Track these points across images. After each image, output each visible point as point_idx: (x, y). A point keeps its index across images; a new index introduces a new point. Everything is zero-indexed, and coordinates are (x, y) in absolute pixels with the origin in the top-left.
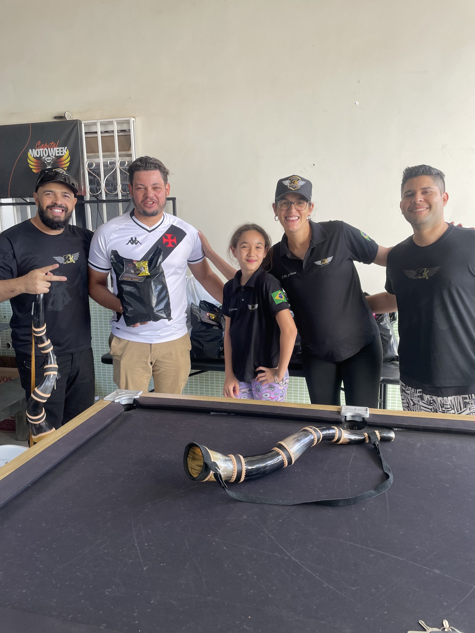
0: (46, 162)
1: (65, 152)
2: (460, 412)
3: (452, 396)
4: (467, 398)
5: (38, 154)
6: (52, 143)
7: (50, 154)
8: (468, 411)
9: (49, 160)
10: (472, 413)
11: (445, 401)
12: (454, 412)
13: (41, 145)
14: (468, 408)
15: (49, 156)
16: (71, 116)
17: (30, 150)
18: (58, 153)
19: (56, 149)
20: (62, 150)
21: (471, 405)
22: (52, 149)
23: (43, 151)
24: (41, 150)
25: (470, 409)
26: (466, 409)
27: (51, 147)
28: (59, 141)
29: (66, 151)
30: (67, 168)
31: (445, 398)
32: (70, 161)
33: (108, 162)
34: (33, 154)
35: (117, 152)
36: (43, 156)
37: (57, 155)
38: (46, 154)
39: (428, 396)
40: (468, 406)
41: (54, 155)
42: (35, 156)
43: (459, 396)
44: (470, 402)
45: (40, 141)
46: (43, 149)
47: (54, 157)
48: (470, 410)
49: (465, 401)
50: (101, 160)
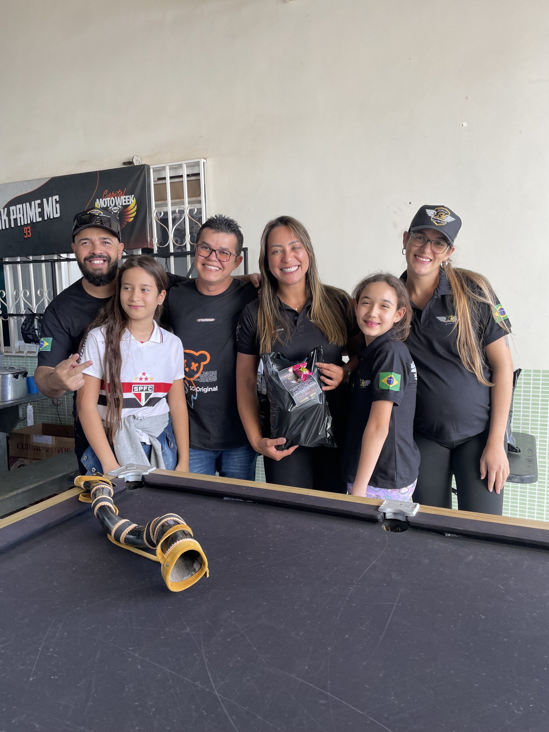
0: (113, 212)
1: (132, 201)
5: (105, 205)
6: (119, 192)
7: (117, 204)
9: (115, 210)
13: (108, 194)
15: (115, 206)
16: (140, 160)
17: (97, 200)
18: (125, 202)
19: (123, 197)
20: (128, 198)
22: (119, 197)
23: (110, 200)
24: (108, 199)
27: (118, 196)
28: (126, 189)
29: (133, 199)
30: (133, 218)
32: (136, 211)
33: (176, 210)
34: (100, 203)
35: (186, 199)
36: (110, 206)
37: (124, 204)
38: (112, 204)
41: (121, 204)
42: (102, 207)
45: (107, 190)
46: (109, 199)
47: (120, 207)
50: (170, 209)
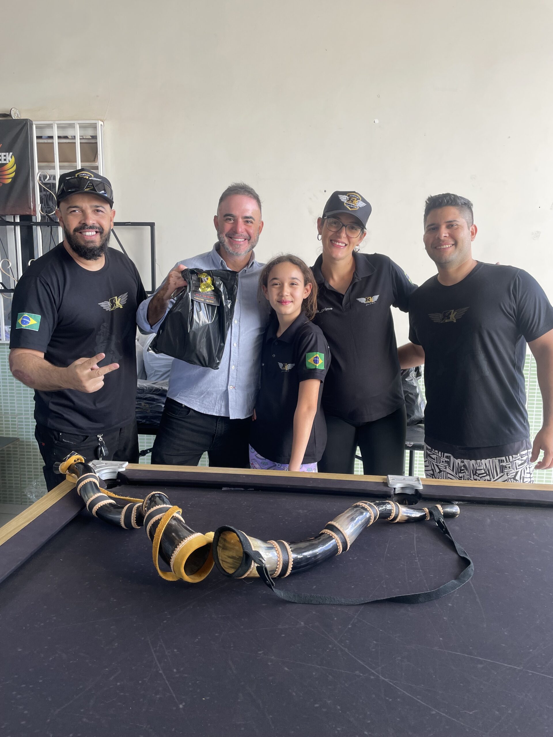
4: (503, 460)
10: (510, 479)
11: (479, 465)
14: (505, 473)
21: (508, 469)
25: (507, 474)
26: (503, 474)
31: (478, 461)
39: (459, 461)
40: (505, 471)
44: (507, 466)
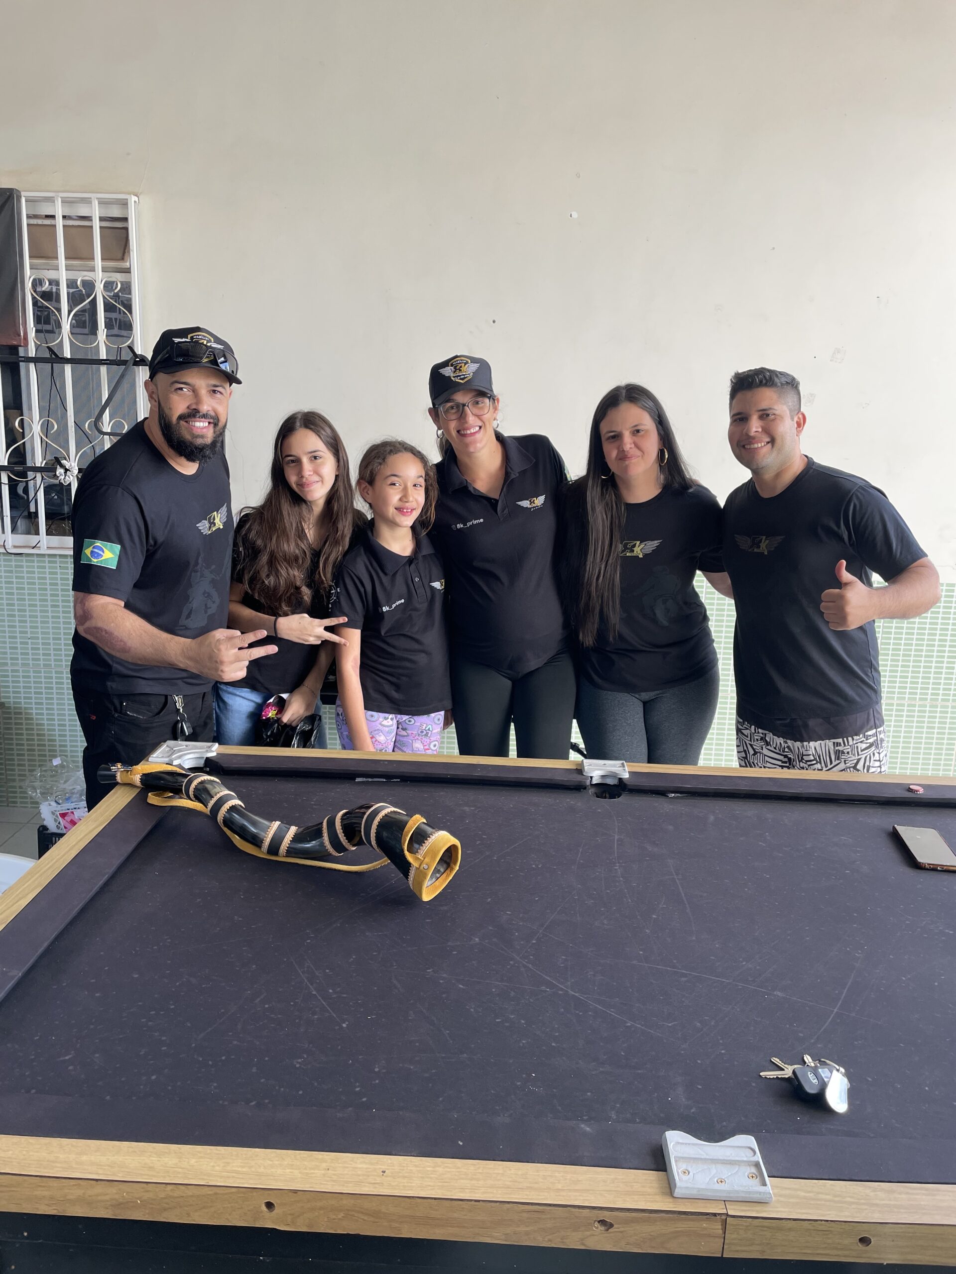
2: (830, 767)
3: (816, 741)
8: (842, 766)
11: (806, 749)
12: (820, 768)
14: (843, 760)
21: (847, 755)
26: (839, 761)
31: (806, 743)
43: (827, 741)
44: (845, 750)
48: (845, 764)
49: (837, 748)
